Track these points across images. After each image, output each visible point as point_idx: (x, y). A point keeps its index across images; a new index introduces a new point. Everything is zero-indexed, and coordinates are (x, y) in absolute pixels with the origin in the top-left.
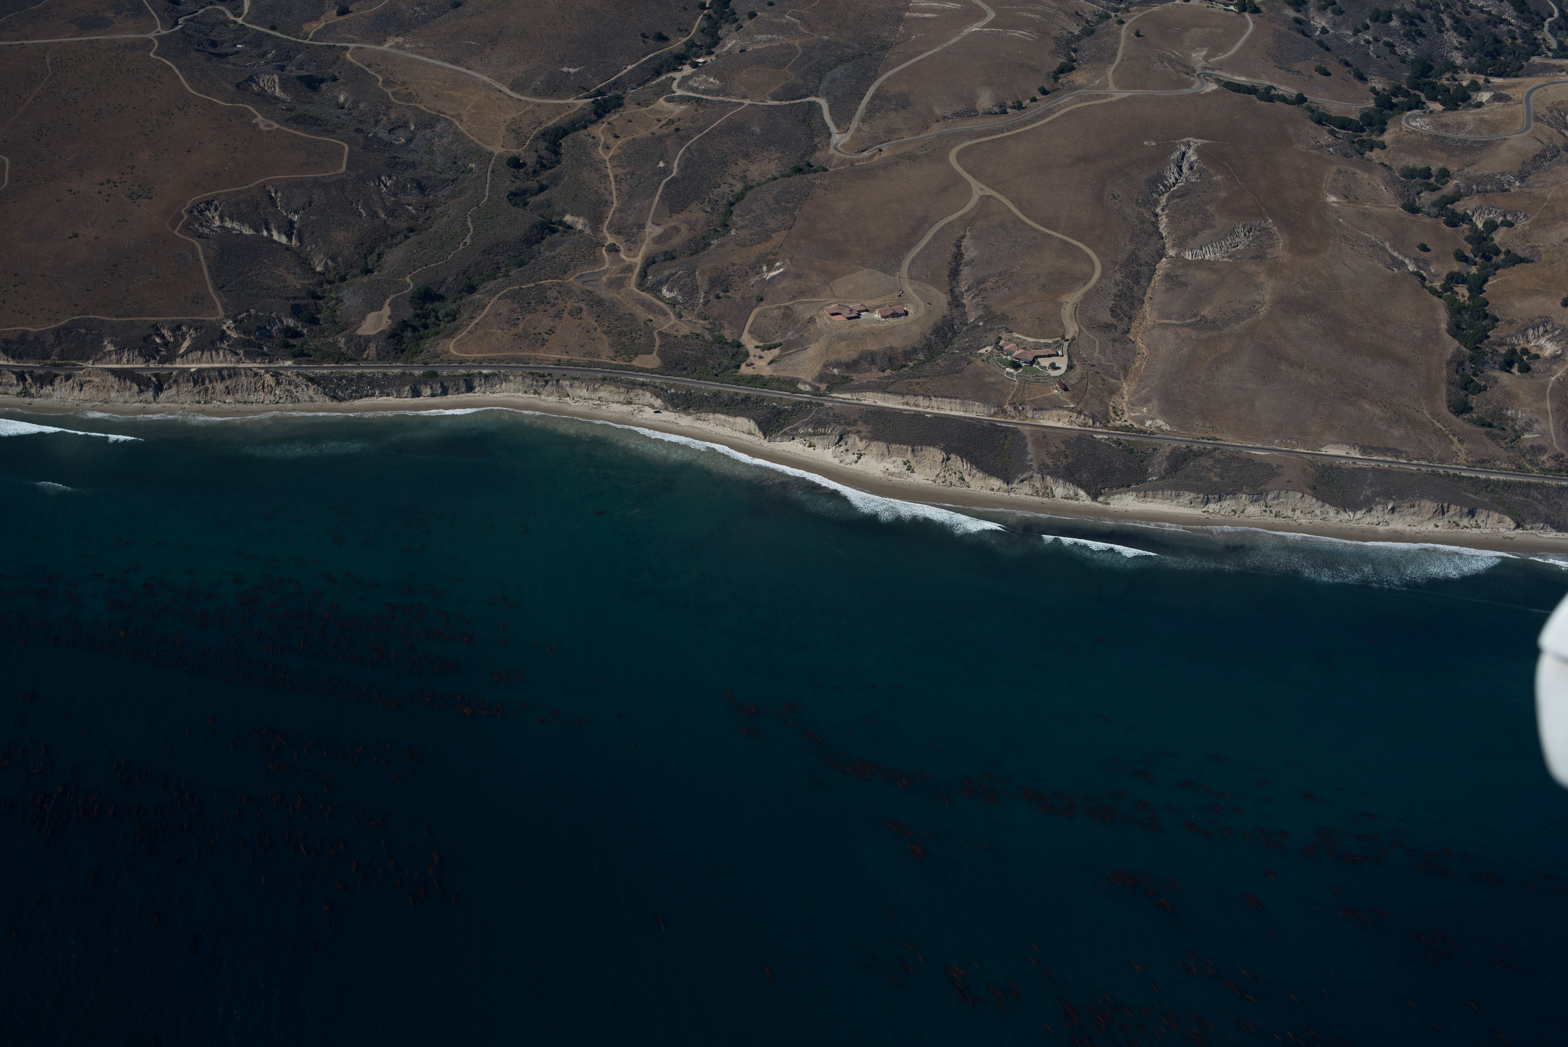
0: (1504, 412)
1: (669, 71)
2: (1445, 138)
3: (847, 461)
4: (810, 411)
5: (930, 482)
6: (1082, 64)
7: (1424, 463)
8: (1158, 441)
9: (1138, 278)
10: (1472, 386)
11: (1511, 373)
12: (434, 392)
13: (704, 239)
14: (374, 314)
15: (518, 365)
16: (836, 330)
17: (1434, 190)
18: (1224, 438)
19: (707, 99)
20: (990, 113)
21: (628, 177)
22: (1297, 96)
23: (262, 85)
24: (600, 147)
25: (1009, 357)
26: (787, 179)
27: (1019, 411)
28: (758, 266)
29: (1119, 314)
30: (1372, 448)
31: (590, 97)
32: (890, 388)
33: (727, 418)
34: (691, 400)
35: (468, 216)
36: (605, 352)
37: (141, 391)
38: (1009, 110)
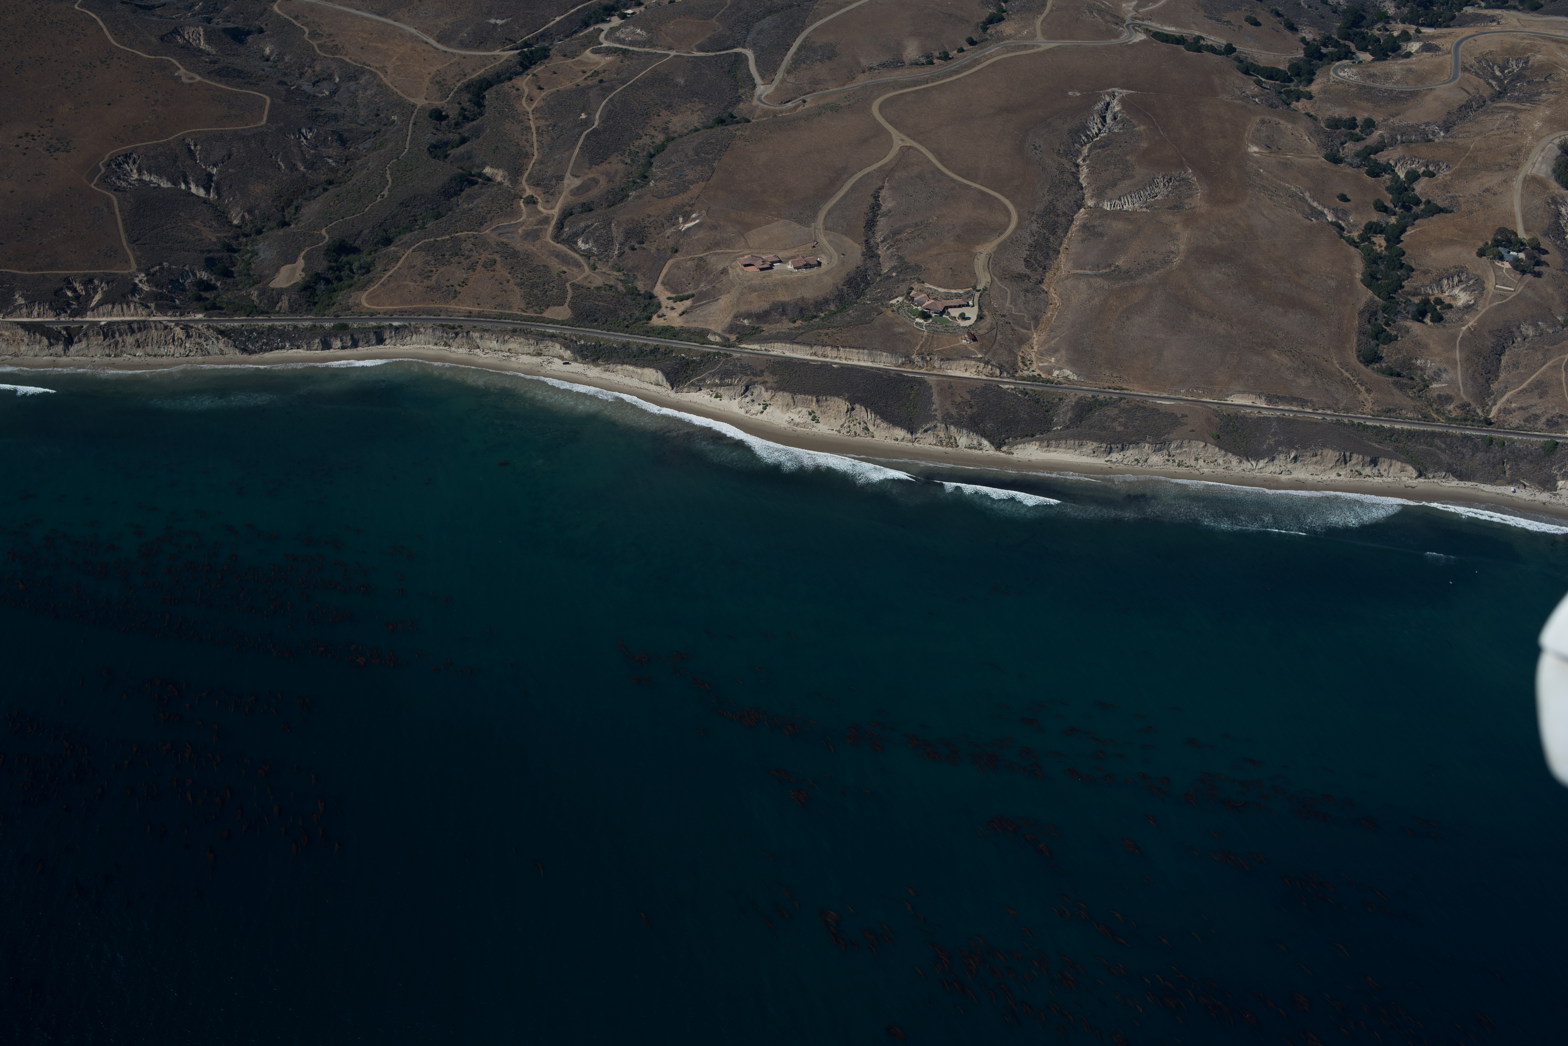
0: (1414, 361)
1: (597, 23)
2: (1372, 88)
3: (753, 411)
4: (719, 361)
5: (834, 432)
6: (1011, 14)
7: (1329, 412)
8: (1064, 391)
9: (1054, 229)
10: (1383, 335)
11: (1423, 322)
12: (345, 345)
13: (622, 190)
14: (288, 267)
15: (429, 317)
16: (748, 281)
17: (1358, 140)
18: (1131, 388)
19: (633, 51)
20: (916, 64)
21: (550, 128)
22: (1226, 46)
23: (187, 37)
24: (524, 99)
25: (919, 308)
26: (709, 130)
27: (927, 361)
28: (674, 217)
29: (1033, 265)
30: (1278, 398)
31: (517, 49)
32: (799, 339)
33: (635, 369)
34: (600, 351)
35: (387, 168)
36: (517, 304)
37: (51, 345)
38: (935, 61)
